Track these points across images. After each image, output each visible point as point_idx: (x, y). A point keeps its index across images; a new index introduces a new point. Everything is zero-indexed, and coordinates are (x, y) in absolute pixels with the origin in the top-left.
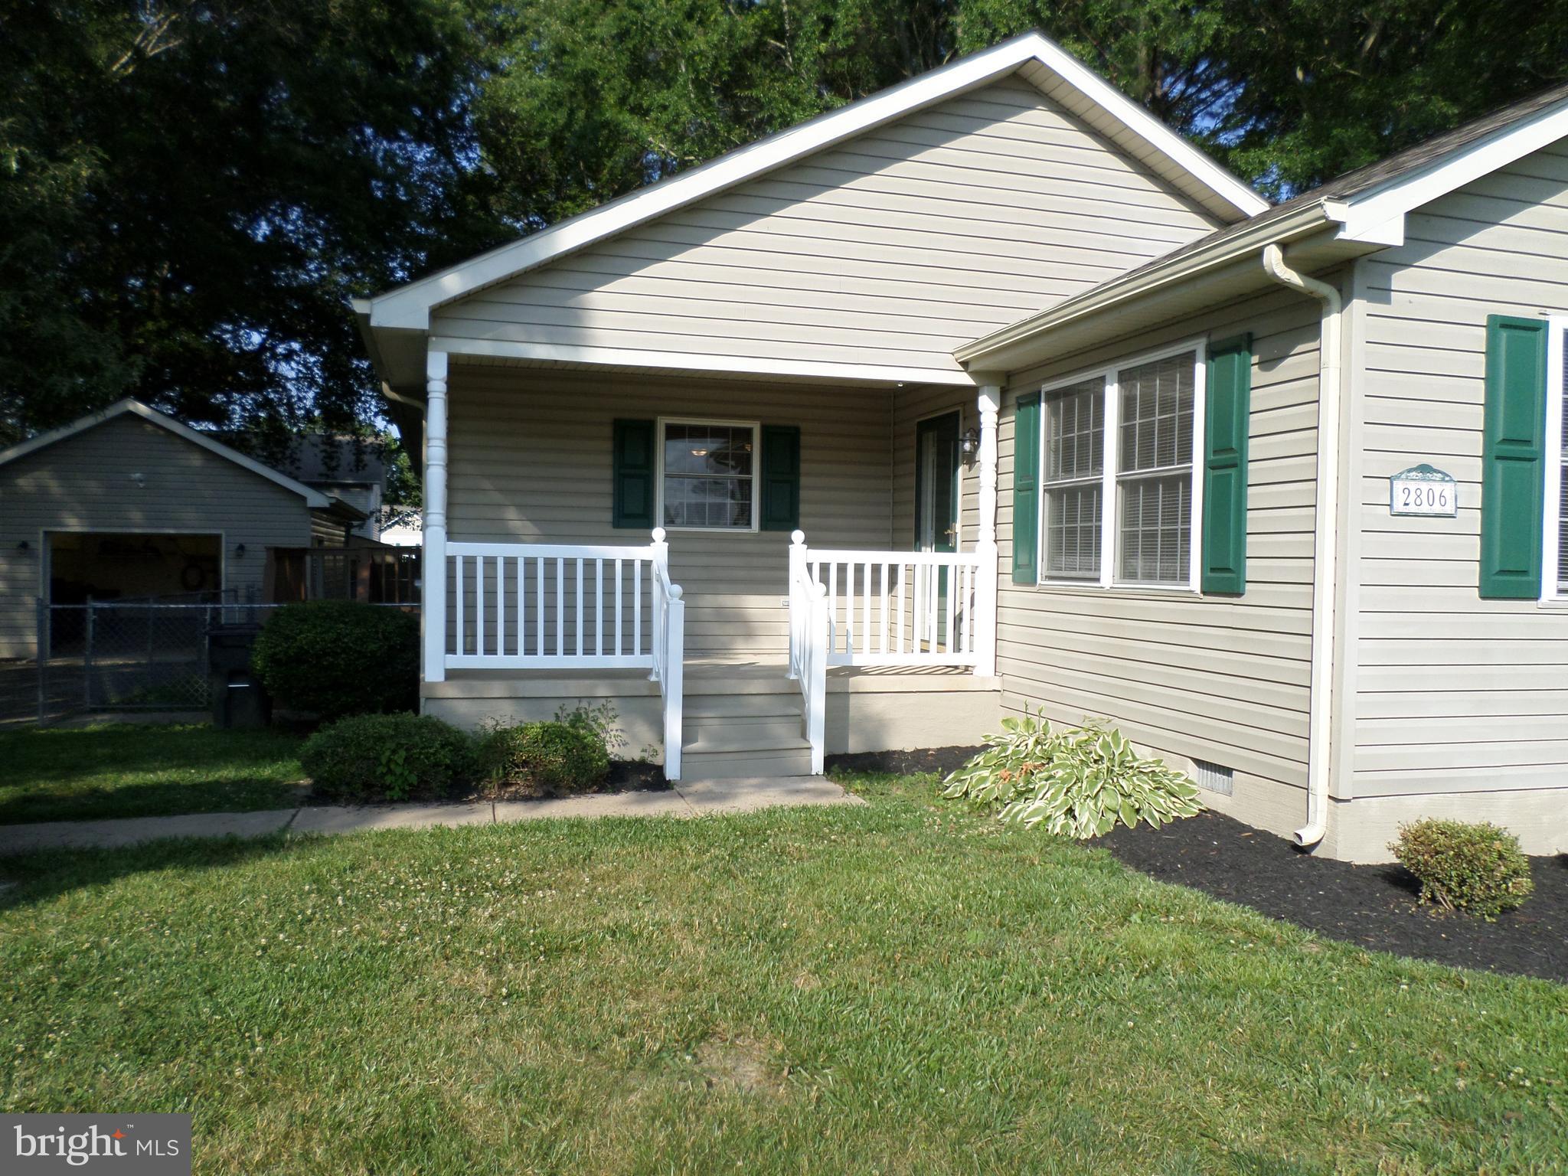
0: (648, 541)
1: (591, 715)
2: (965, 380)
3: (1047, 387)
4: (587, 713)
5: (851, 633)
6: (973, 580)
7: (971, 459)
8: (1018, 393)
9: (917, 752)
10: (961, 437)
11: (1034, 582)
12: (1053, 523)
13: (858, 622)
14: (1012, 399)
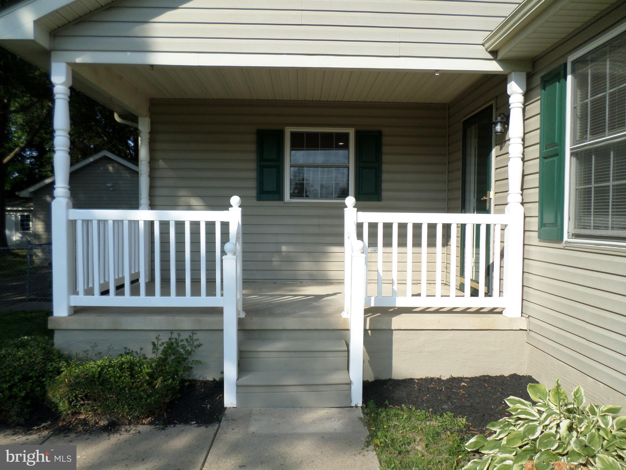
0: (226, 206)
1: (180, 344)
2: (494, 67)
3: (572, 58)
4: (177, 344)
5: (396, 282)
6: (502, 236)
7: (502, 139)
8: (543, 73)
9: (452, 380)
10: (494, 120)
11: (560, 239)
12: (580, 184)
13: (402, 271)
14: (537, 80)
